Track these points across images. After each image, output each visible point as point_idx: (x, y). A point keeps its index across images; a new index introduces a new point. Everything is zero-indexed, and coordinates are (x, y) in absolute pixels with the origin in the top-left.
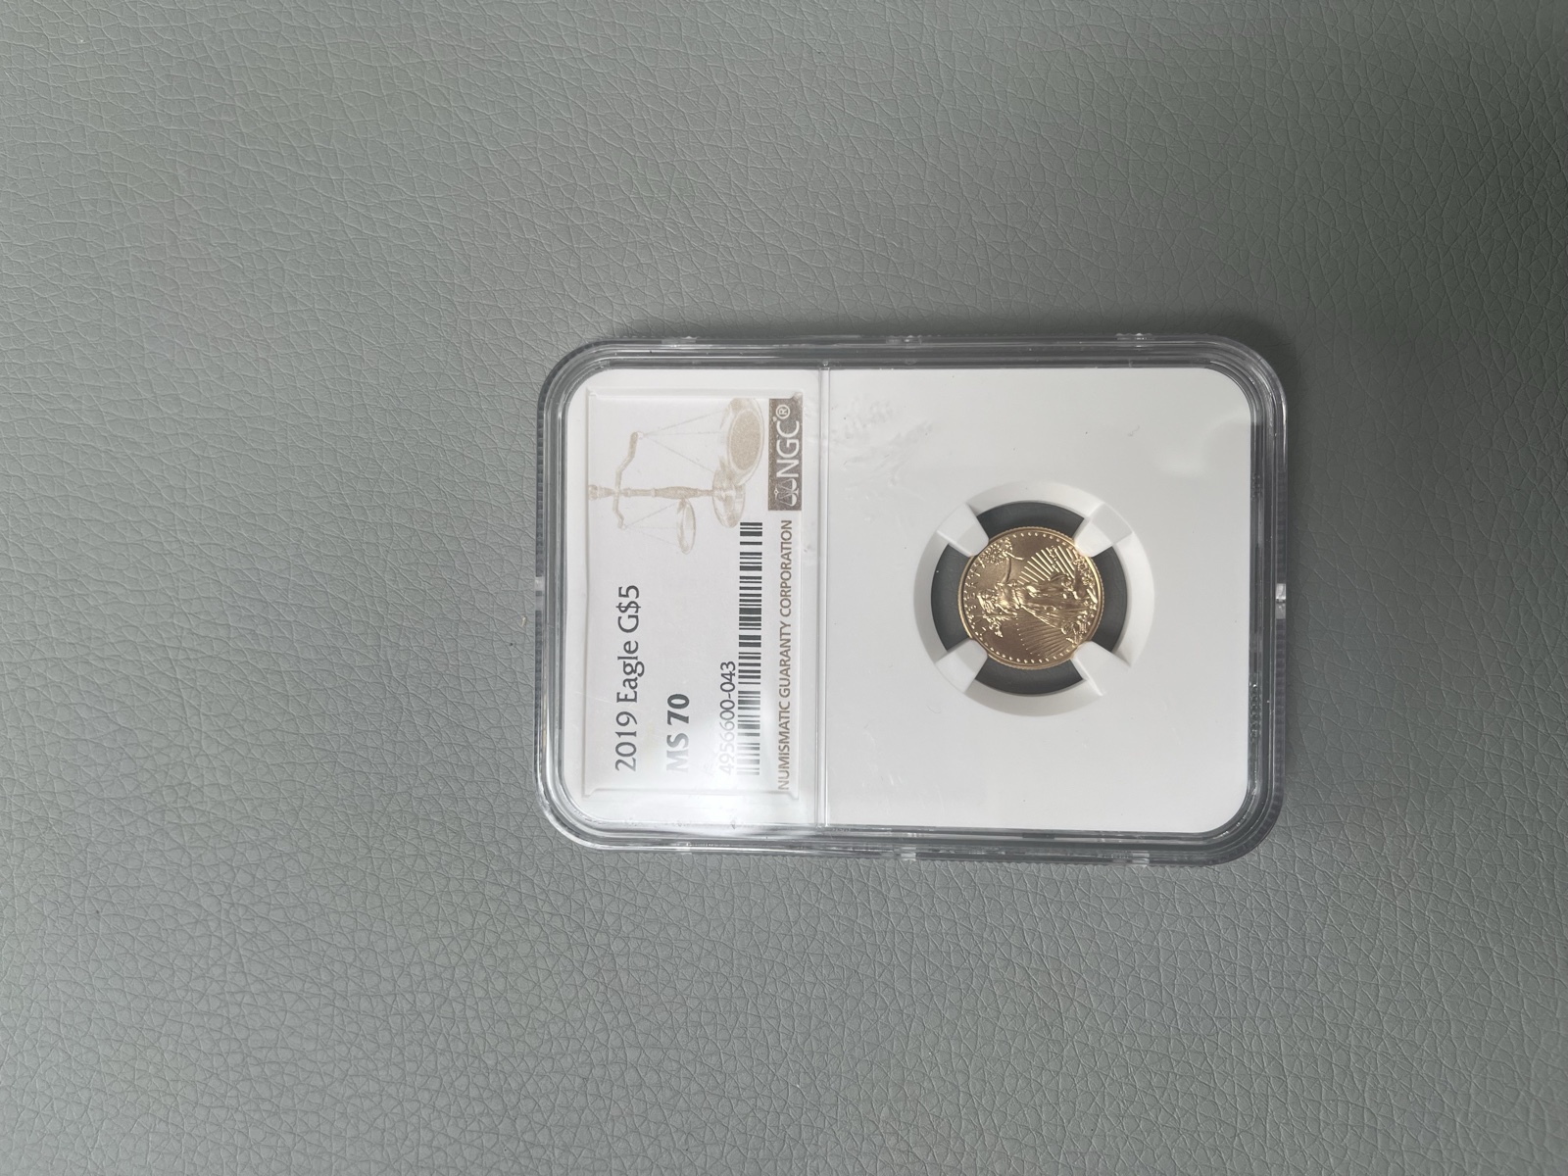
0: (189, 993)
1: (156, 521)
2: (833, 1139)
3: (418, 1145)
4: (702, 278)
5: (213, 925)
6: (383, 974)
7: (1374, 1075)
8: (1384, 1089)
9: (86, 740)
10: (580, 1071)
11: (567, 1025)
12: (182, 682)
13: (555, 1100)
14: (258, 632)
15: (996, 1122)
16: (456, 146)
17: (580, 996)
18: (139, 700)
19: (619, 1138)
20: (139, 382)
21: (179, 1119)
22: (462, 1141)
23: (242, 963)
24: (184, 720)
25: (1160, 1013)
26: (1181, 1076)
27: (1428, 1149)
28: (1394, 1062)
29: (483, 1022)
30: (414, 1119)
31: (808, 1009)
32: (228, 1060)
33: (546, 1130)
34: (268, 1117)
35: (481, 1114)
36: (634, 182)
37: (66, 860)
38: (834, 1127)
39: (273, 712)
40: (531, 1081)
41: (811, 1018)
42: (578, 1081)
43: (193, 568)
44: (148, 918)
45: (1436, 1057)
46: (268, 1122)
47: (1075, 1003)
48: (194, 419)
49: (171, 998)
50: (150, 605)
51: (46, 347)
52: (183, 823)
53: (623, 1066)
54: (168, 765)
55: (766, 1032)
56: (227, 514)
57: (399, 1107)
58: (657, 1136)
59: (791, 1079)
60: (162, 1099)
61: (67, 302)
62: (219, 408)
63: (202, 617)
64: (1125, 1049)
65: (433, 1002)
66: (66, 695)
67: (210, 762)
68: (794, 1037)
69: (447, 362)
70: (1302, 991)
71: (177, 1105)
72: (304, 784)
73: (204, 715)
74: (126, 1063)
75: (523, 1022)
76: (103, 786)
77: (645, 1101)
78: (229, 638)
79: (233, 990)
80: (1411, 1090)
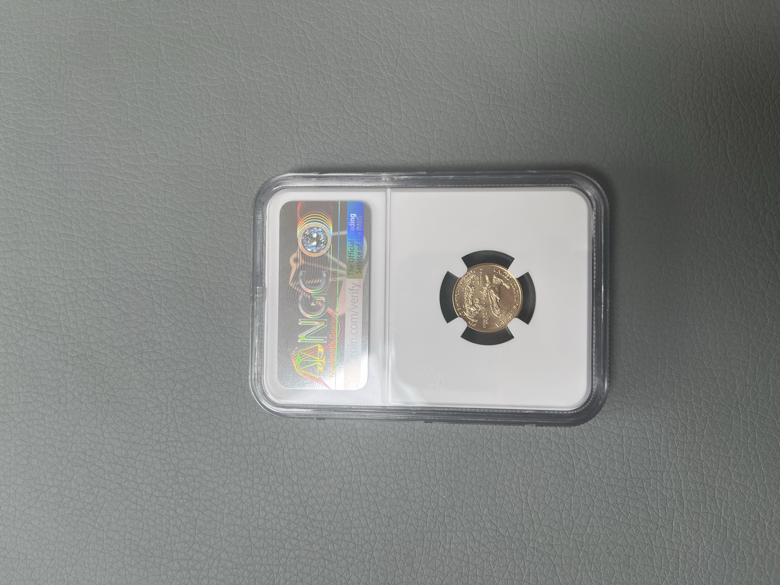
0: (151, 441)
1: (145, 215)
2: (460, 523)
3: (259, 518)
4: (411, 104)
5: (164, 408)
6: (244, 435)
7: (727, 501)
8: (731, 508)
9: (107, 318)
10: (338, 486)
11: (333, 463)
12: (154, 291)
13: (326, 499)
14: (191, 269)
15: (540, 517)
16: (295, 39)
17: (340, 449)
18: (133, 299)
19: (356, 519)
20: (139, 147)
21: (143, 502)
22: (280, 516)
23: (177, 426)
24: (154, 310)
25: (622, 467)
26: (632, 499)
27: (751, 538)
28: (737, 495)
29: (292, 460)
30: (257, 506)
31: (450, 459)
32: (169, 474)
33: (321, 514)
34: (187, 502)
35: (290, 504)
36: (380, 58)
37: (94, 375)
38: (461, 517)
39: (196, 307)
40: (314, 489)
41: (451, 464)
42: (337, 490)
43: (161, 237)
44: (133, 404)
45: (757, 493)
46: (186, 504)
47: (581, 461)
48: (164, 166)
49: (142, 443)
50: (140, 254)
51: (94, 129)
52: (151, 359)
53: (359, 484)
54: (145, 331)
55: (429, 470)
56: (178, 212)
57: (250, 499)
58: (375, 518)
59: (441, 494)
60: (135, 493)
61: (105, 108)
62: (177, 161)
63: (164, 261)
64: (605, 484)
65: (268, 449)
66: (97, 296)
67: (165, 330)
68: (443, 472)
69: (286, 141)
70: (693, 459)
71: (142, 495)
72: (210, 343)
73: (163, 307)
74: (118, 474)
75: (312, 461)
76: (114, 340)
77: (369, 501)
78: (176, 271)
79: (173, 440)
80: (744, 509)
